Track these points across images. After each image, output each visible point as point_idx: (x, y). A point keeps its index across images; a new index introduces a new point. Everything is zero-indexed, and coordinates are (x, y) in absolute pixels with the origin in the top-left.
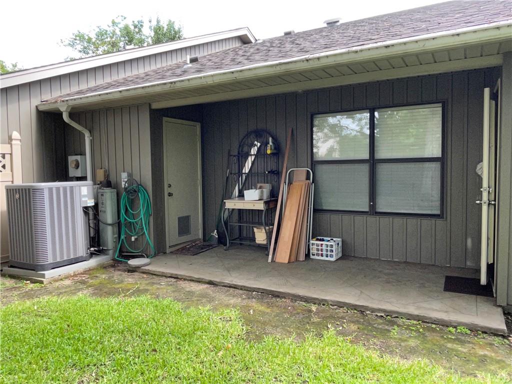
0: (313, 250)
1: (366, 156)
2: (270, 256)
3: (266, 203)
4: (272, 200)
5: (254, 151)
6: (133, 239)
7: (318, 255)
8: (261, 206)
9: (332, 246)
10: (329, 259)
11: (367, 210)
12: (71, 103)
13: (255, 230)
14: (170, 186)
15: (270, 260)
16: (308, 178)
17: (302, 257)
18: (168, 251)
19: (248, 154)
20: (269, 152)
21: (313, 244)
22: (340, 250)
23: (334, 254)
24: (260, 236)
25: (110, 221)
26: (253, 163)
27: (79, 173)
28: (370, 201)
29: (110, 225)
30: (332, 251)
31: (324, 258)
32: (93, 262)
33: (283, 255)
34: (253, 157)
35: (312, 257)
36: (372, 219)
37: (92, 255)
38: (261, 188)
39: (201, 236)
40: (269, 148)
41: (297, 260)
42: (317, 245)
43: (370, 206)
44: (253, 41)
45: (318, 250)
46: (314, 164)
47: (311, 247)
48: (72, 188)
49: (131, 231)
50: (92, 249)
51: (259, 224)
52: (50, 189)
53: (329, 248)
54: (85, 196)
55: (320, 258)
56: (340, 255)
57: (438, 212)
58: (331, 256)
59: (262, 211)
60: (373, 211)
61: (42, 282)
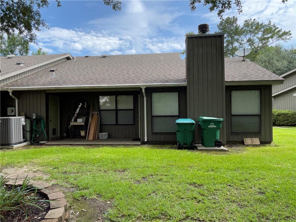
0: (100, 136)
1: (114, 108)
2: (87, 138)
3: (85, 123)
4: (87, 122)
5: (80, 106)
6: (38, 136)
7: (101, 137)
8: (83, 124)
9: (105, 134)
10: (105, 138)
11: (115, 124)
12: (14, 90)
13: (81, 131)
14: (50, 118)
15: (87, 139)
16: (98, 115)
17: (96, 138)
18: (50, 140)
19: (77, 107)
20: (85, 107)
21: (100, 134)
22: (108, 136)
23: (106, 136)
24: (83, 133)
25: (28, 130)
26: (79, 110)
27: (13, 114)
28: (116, 121)
29: (28, 131)
30: (105, 136)
31: (103, 138)
32: (25, 144)
33: (91, 137)
34: (79, 109)
35: (99, 138)
36: (117, 126)
37: (24, 141)
38: (82, 118)
39: (59, 135)
40: (85, 105)
41: (95, 139)
42: (101, 134)
43: (116, 123)
44: (72, 59)
45: (101, 136)
46: (100, 111)
47: (99, 135)
48: (20, 118)
49: (37, 133)
50: (24, 139)
51: (82, 129)
52: (14, 119)
53: (104, 135)
54: (23, 121)
55: (102, 138)
56: (108, 137)
57: (133, 123)
58: (105, 137)
59: (84, 125)
60: (117, 124)
61: (13, 149)
